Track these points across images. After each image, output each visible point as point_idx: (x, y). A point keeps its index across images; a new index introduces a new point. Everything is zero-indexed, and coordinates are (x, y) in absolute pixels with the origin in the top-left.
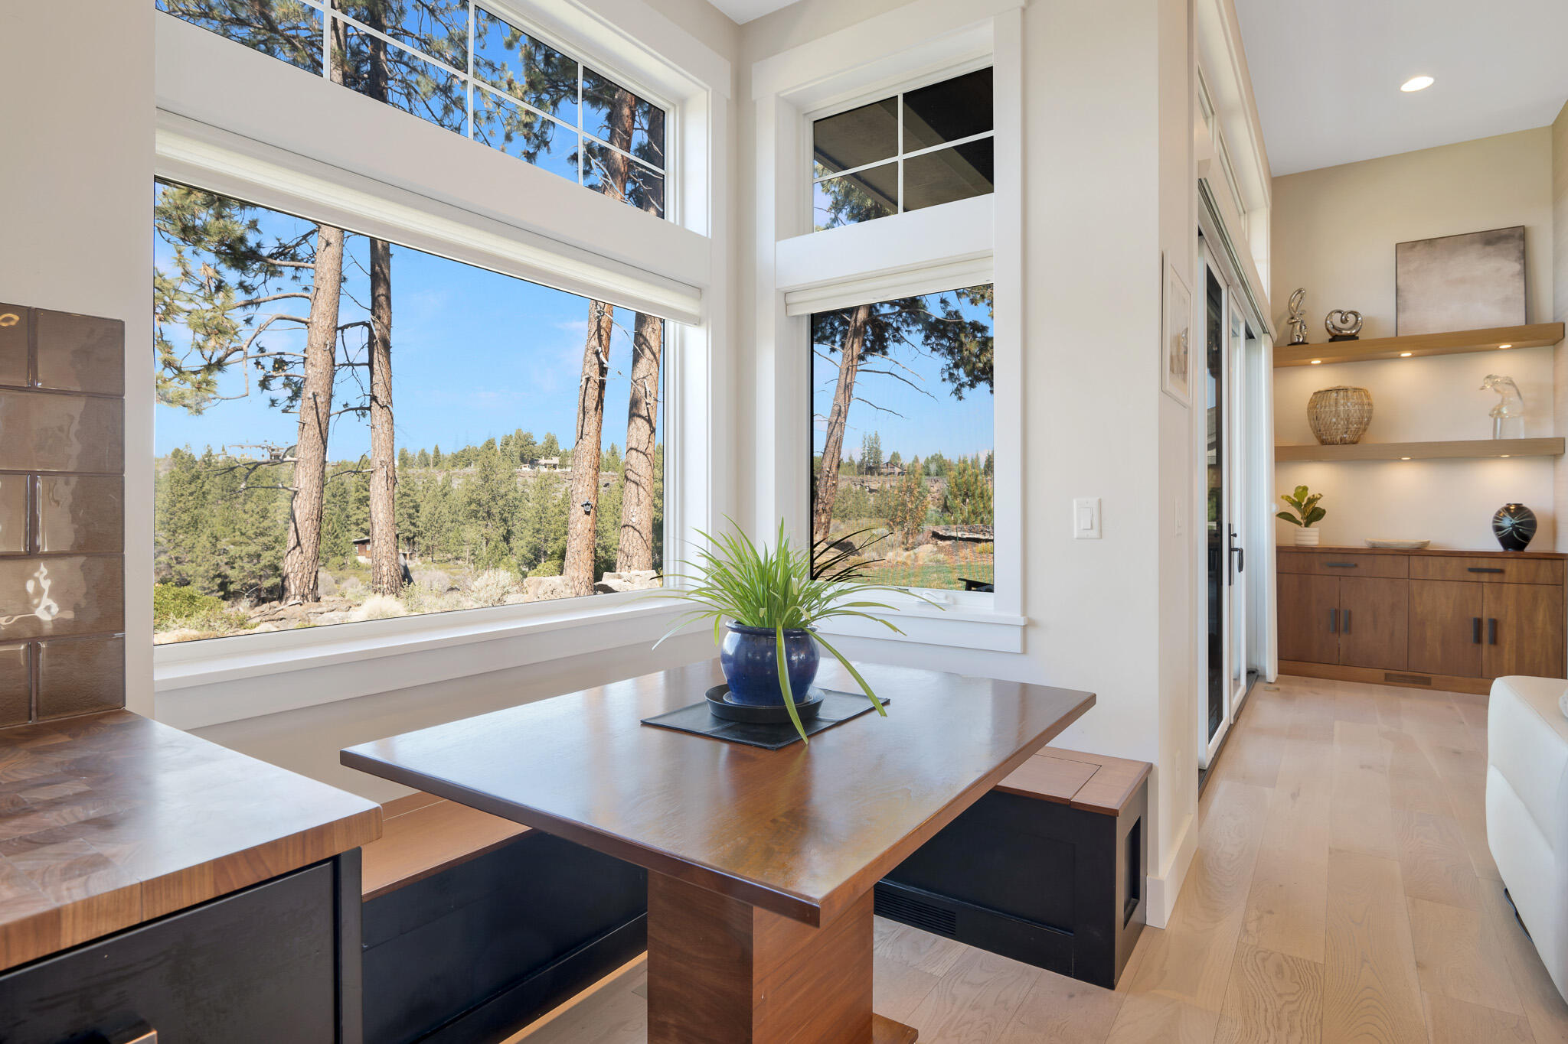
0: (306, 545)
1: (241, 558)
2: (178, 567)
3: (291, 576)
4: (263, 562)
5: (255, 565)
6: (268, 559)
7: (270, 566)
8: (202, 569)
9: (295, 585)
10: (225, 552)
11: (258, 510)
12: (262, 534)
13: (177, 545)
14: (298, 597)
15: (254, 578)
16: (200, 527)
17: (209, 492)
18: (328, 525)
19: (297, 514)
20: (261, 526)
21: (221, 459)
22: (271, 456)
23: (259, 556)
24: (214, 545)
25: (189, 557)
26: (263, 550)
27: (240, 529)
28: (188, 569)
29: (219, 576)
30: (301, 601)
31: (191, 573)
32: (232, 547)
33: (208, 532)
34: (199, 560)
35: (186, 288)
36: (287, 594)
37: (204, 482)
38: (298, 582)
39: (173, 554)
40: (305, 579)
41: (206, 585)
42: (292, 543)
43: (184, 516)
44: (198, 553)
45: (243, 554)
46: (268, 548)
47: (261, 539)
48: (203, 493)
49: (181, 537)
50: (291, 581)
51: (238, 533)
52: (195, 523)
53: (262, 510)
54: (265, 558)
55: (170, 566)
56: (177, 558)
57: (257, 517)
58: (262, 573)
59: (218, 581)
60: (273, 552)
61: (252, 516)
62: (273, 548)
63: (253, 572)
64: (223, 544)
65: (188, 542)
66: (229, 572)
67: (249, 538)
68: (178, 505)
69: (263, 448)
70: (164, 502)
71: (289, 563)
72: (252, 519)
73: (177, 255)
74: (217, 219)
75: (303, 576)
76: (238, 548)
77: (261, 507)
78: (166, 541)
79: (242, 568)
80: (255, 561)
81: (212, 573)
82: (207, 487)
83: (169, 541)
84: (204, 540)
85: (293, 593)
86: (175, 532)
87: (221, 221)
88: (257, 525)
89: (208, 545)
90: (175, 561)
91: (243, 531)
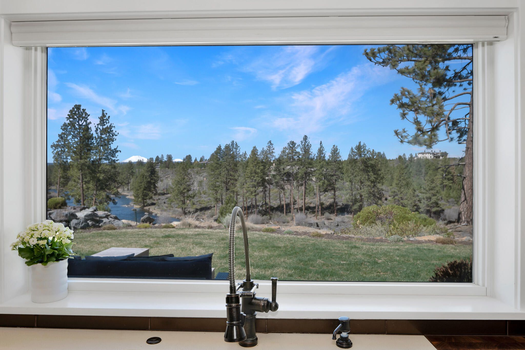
0: (469, 200)
1: (424, 198)
2: (402, 201)
3: (463, 213)
4: (432, 201)
5: (429, 202)
6: (434, 200)
7: (435, 202)
8: (410, 202)
9: (464, 217)
10: (418, 196)
11: (430, 179)
12: (432, 189)
13: (401, 193)
14: (466, 222)
15: (429, 207)
16: (409, 186)
17: (411, 173)
18: (458, 186)
19: (465, 187)
20: (432, 186)
21: (415, 158)
22: (434, 157)
23: (430, 198)
24: (414, 193)
25: (405, 198)
26: (432, 196)
27: (423, 187)
28: (405, 202)
29: (416, 205)
30: (467, 224)
31: (406, 204)
32: (420, 194)
33: (412, 188)
34: (409, 199)
35: (423, 99)
36: (461, 221)
37: (409, 169)
38: (465, 216)
39: (400, 196)
40: (468, 215)
41: (411, 208)
42: (463, 199)
43: (404, 182)
44: (409, 196)
45: (425, 197)
46: (434, 195)
47: (431, 191)
48: (410, 173)
49: (403, 190)
50: (463, 215)
51: (422, 189)
52: (407, 184)
53: (432, 179)
54: (433, 199)
55: (399, 201)
56: (401, 198)
57: (430, 182)
58: (432, 205)
59: (416, 207)
60: (436, 197)
61: (428, 182)
62: (436, 195)
63: (428, 205)
64: (417, 193)
65: (405, 192)
66: (419, 204)
67: (427, 191)
68: (402, 178)
69: (431, 154)
70: (397, 176)
71: (462, 207)
72: (428, 183)
73: (420, 87)
74: (434, 70)
75: (468, 213)
76: (423, 195)
77: (431, 178)
78: (397, 191)
79: (424, 203)
80: (429, 200)
81: (413, 204)
82: (410, 170)
83: (399, 191)
84: (410, 191)
85: (463, 220)
86: (400, 188)
87: (436, 70)
88: (430, 185)
89: (412, 193)
90: (400, 199)
91: (425, 188)
